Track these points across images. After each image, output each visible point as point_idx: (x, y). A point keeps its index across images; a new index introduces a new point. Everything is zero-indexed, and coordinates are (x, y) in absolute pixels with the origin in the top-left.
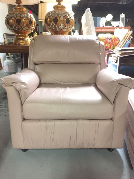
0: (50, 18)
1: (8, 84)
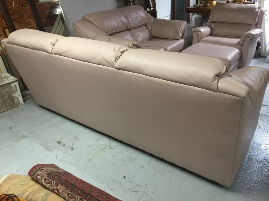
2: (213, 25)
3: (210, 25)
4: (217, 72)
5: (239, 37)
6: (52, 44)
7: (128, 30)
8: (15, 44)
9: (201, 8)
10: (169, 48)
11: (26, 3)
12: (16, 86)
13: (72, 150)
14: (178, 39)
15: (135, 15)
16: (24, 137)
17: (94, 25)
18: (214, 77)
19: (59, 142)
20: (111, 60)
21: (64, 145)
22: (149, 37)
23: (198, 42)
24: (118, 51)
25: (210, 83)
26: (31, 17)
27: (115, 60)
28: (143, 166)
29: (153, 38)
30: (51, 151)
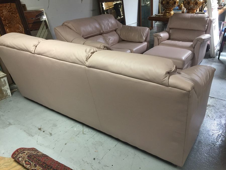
0: (186, 2)
1: (155, 36)
2: (171, 31)
3: (168, 31)
4: (168, 70)
5: (191, 41)
6: (35, 46)
7: (101, 34)
8: (4, 45)
9: (161, 17)
10: (134, 50)
11: (15, 11)
12: (5, 81)
13: (51, 135)
14: (142, 42)
15: (107, 22)
16: (10, 124)
17: (73, 30)
18: (165, 74)
19: (40, 129)
20: (83, 60)
21: (44, 132)
22: (118, 41)
23: (158, 45)
24: (88, 52)
25: (162, 79)
26: (20, 23)
27: (86, 60)
28: (110, 149)
29: (121, 41)
30: (32, 136)
